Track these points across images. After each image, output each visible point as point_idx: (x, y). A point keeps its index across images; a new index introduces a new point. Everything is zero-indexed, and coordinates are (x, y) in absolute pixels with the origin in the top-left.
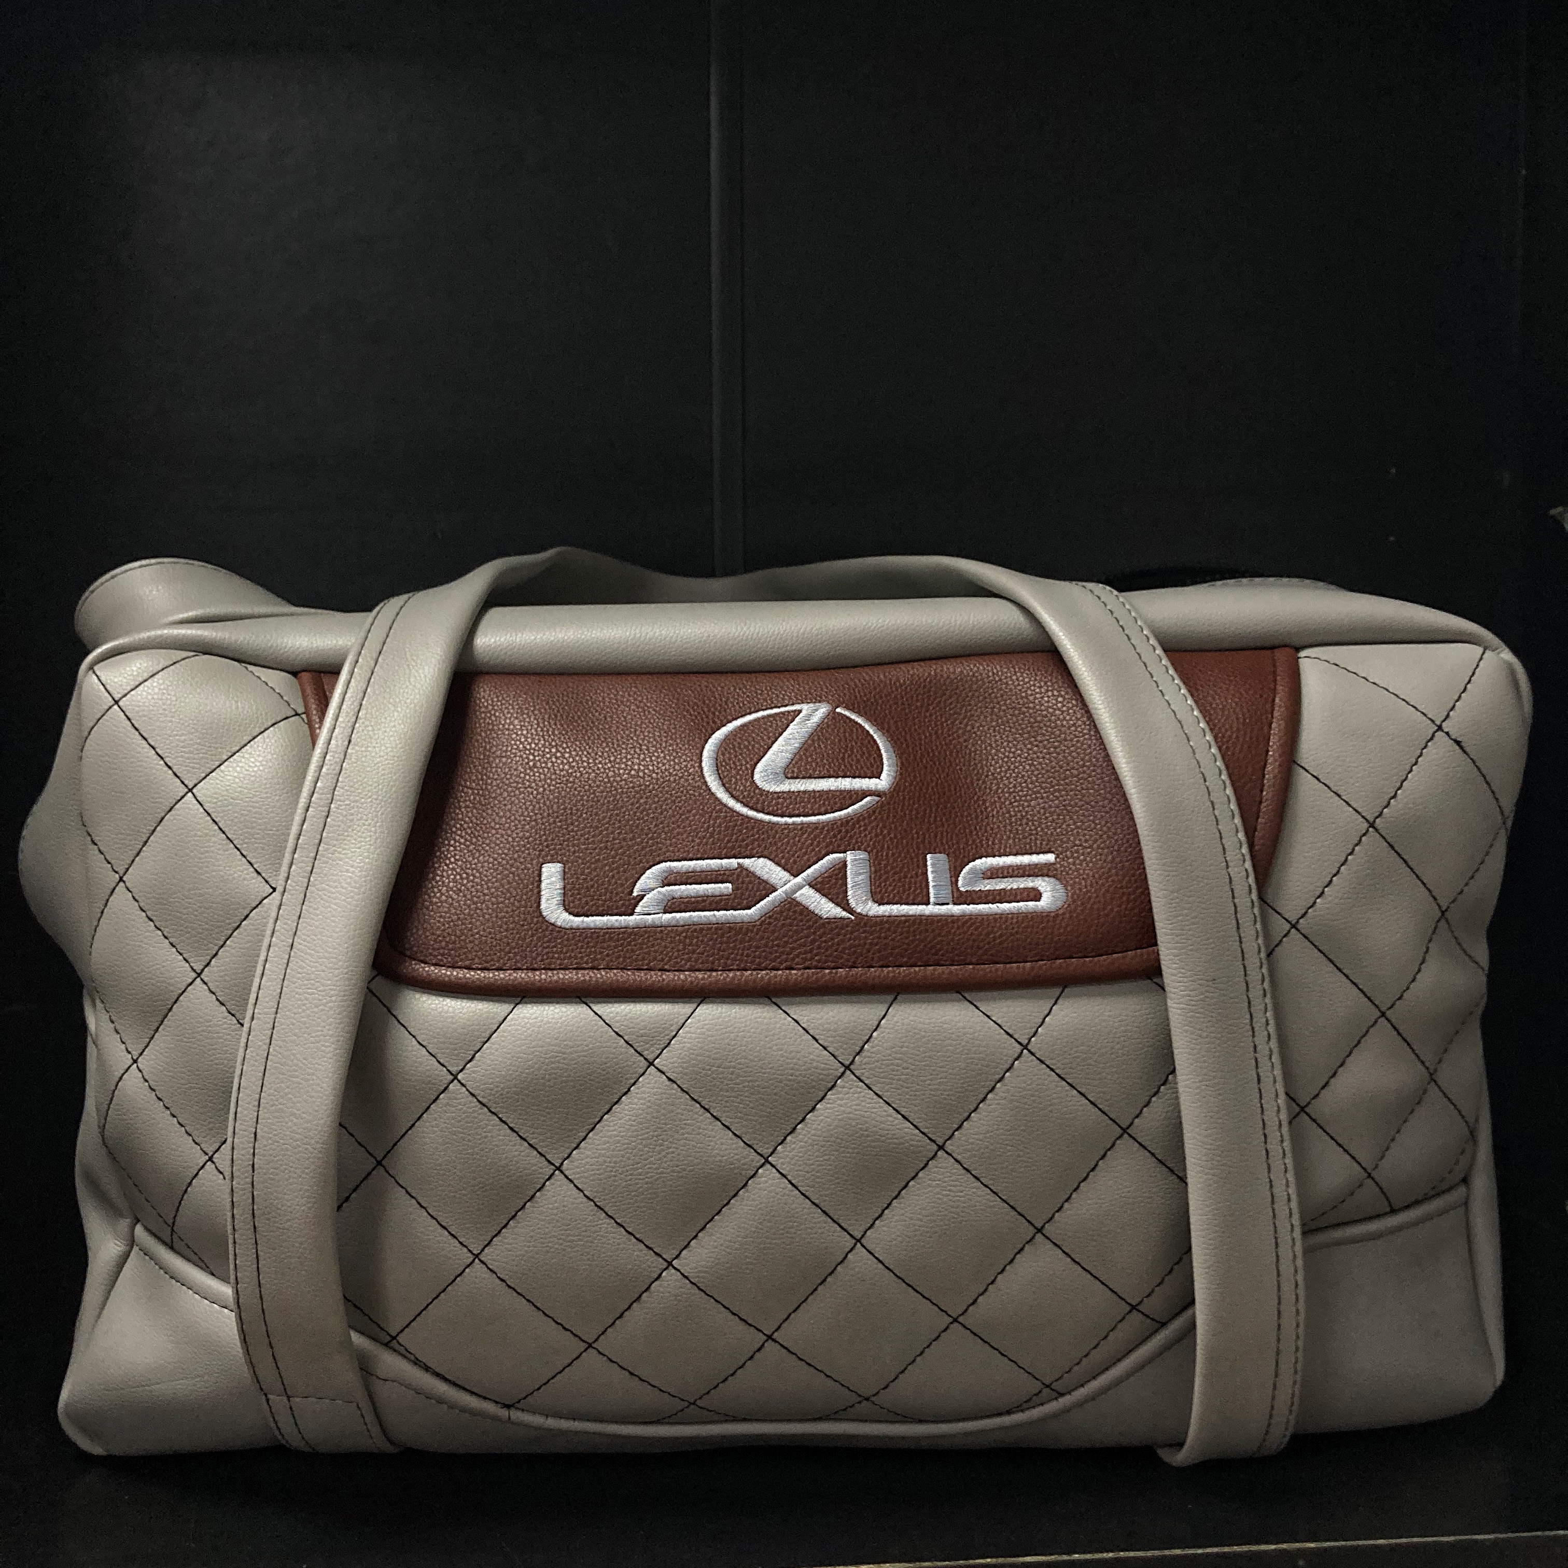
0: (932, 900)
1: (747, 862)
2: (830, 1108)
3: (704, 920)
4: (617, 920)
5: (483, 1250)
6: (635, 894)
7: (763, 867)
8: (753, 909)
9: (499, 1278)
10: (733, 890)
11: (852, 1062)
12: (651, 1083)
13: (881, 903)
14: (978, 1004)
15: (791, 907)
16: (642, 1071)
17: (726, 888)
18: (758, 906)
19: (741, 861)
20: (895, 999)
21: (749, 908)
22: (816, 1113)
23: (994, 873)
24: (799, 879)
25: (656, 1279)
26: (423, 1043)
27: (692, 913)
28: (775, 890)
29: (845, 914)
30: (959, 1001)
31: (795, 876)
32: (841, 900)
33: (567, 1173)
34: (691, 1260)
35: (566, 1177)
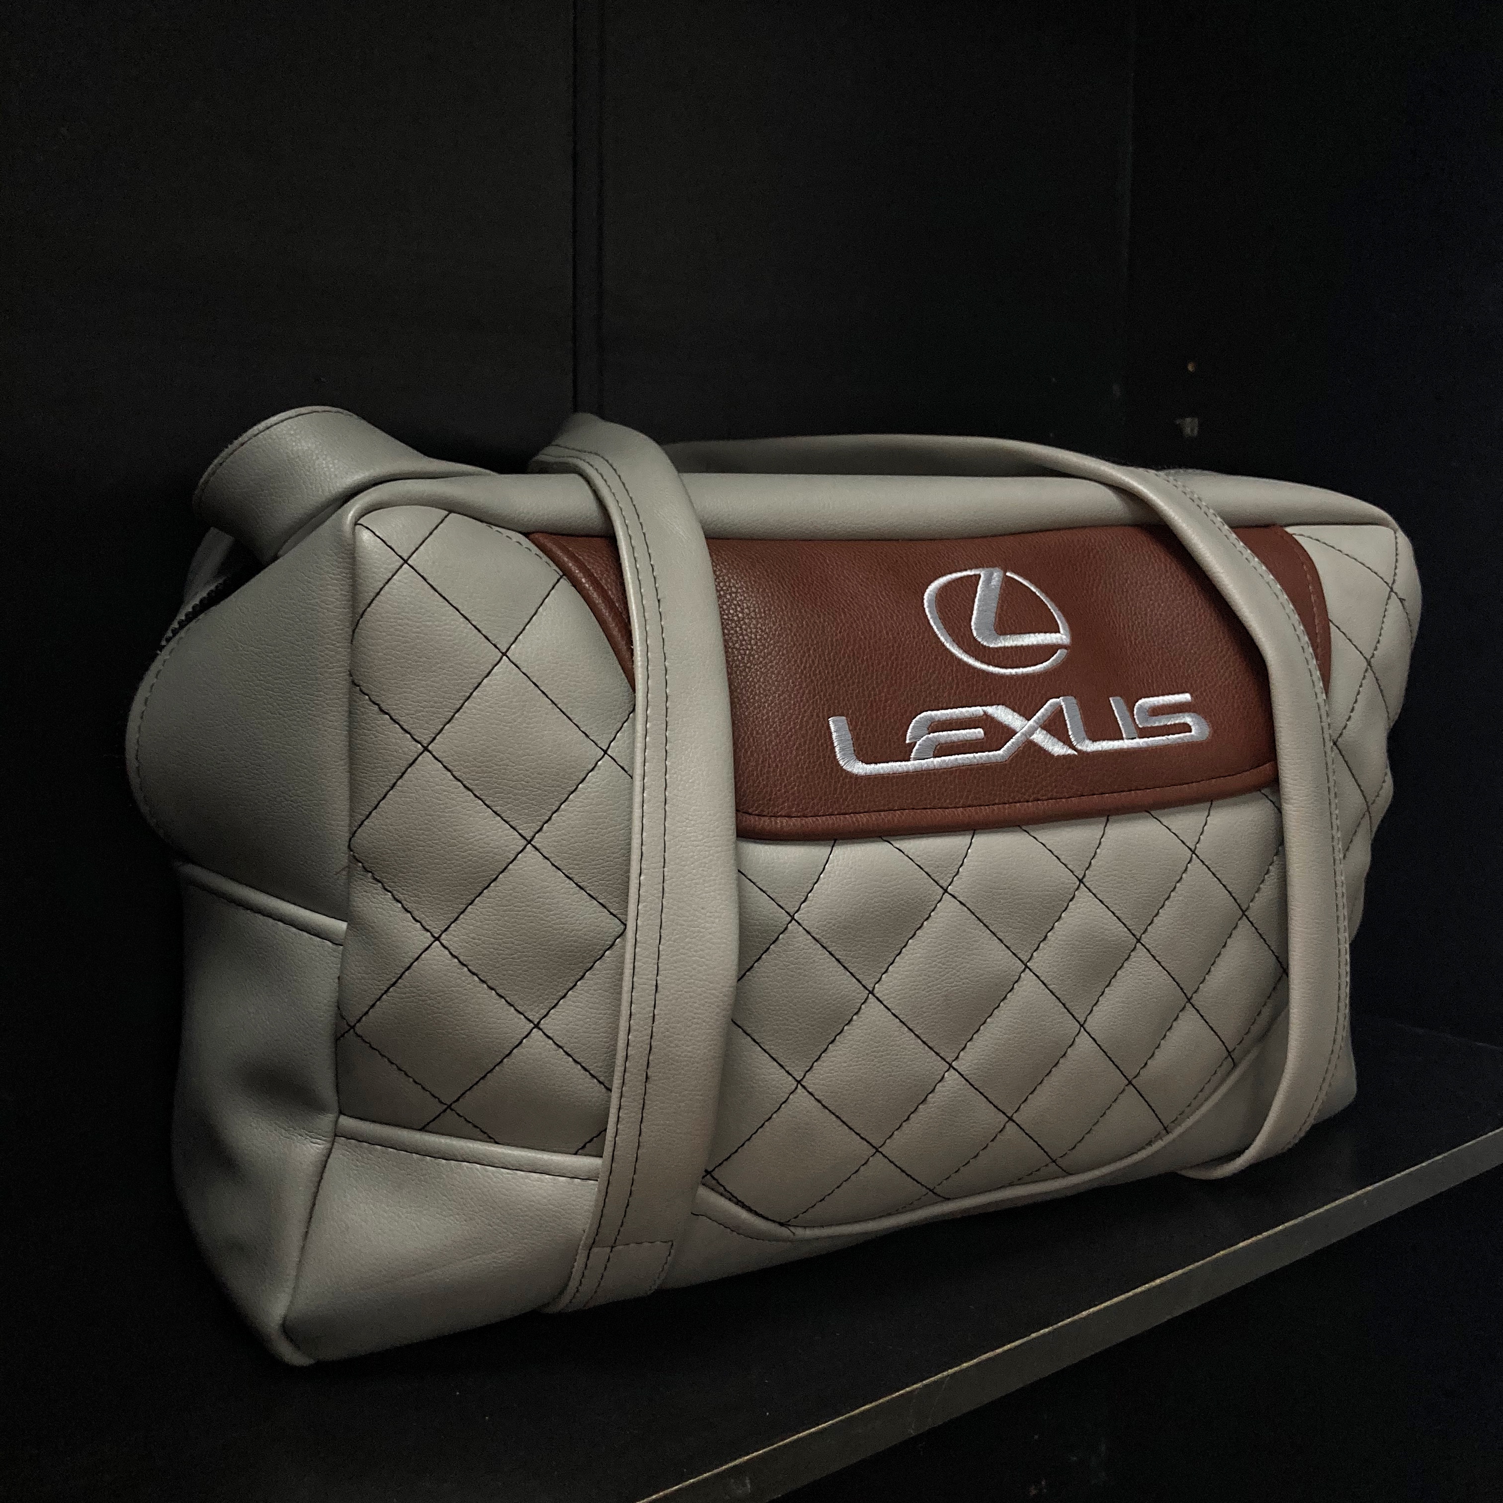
0: (1124, 736)
1: (990, 710)
2: (1072, 917)
3: (967, 762)
4: (900, 766)
5: (804, 1076)
6: (907, 742)
7: (1002, 714)
8: (1003, 749)
9: (816, 1099)
10: (985, 734)
11: (1084, 876)
12: (947, 909)
13: (1094, 740)
14: (1162, 820)
15: (1030, 747)
16: (939, 898)
17: (979, 732)
18: (1006, 747)
19: (984, 708)
20: (1108, 820)
21: (999, 749)
22: (1061, 921)
23: (1156, 711)
24: (1031, 722)
25: (940, 1081)
26: (764, 889)
27: (956, 756)
28: (1016, 733)
29: (1071, 752)
30: (1147, 817)
31: (1029, 720)
32: (1064, 739)
33: (877, 995)
34: (967, 1061)
35: (877, 998)
